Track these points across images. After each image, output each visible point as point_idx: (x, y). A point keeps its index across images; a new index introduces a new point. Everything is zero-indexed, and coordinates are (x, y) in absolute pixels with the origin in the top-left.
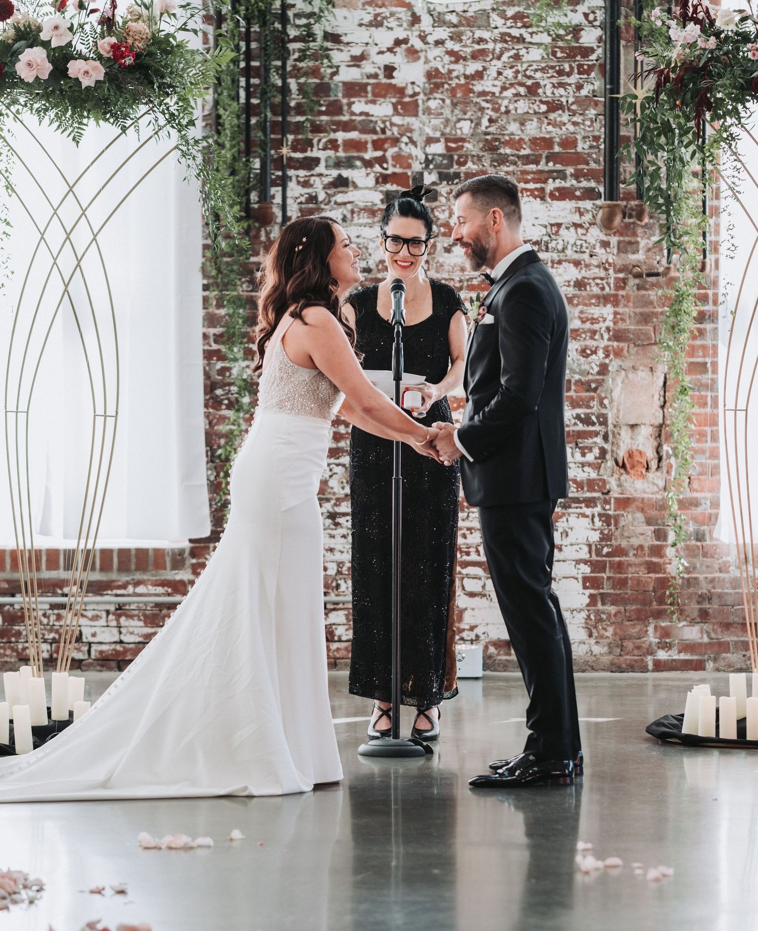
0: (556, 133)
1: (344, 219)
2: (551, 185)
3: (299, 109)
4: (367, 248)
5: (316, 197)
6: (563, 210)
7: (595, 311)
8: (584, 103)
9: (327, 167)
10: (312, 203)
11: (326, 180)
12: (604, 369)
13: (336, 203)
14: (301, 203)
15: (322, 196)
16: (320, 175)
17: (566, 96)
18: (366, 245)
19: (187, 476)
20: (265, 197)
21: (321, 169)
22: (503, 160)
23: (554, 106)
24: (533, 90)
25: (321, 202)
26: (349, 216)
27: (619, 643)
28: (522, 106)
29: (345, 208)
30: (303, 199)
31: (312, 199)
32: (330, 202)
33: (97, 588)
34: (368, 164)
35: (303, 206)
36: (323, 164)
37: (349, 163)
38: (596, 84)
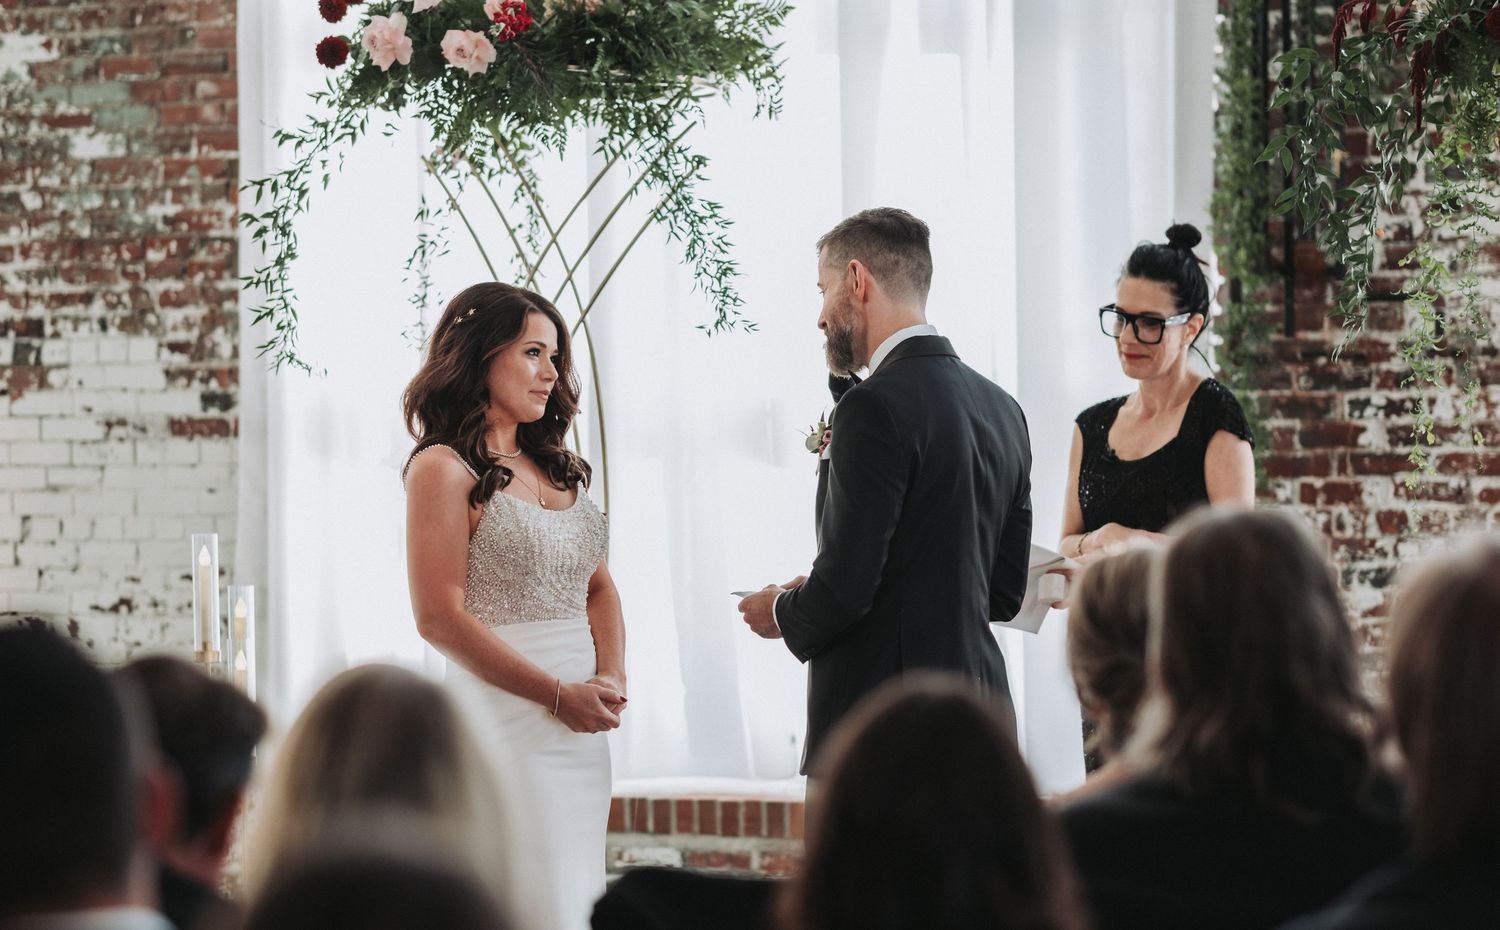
1: (1453, 266)
4: (1489, 314)
5: (1410, 230)
9: (1428, 178)
10: (1405, 240)
11: (1425, 201)
13: (1440, 238)
14: (1388, 241)
15: (1418, 229)
16: (1416, 193)
18: (1487, 308)
21: (1418, 182)
25: (1418, 238)
26: (1460, 261)
29: (1456, 247)
30: (1390, 234)
31: (1404, 233)
32: (1430, 237)
35: (1391, 246)
36: (1420, 174)
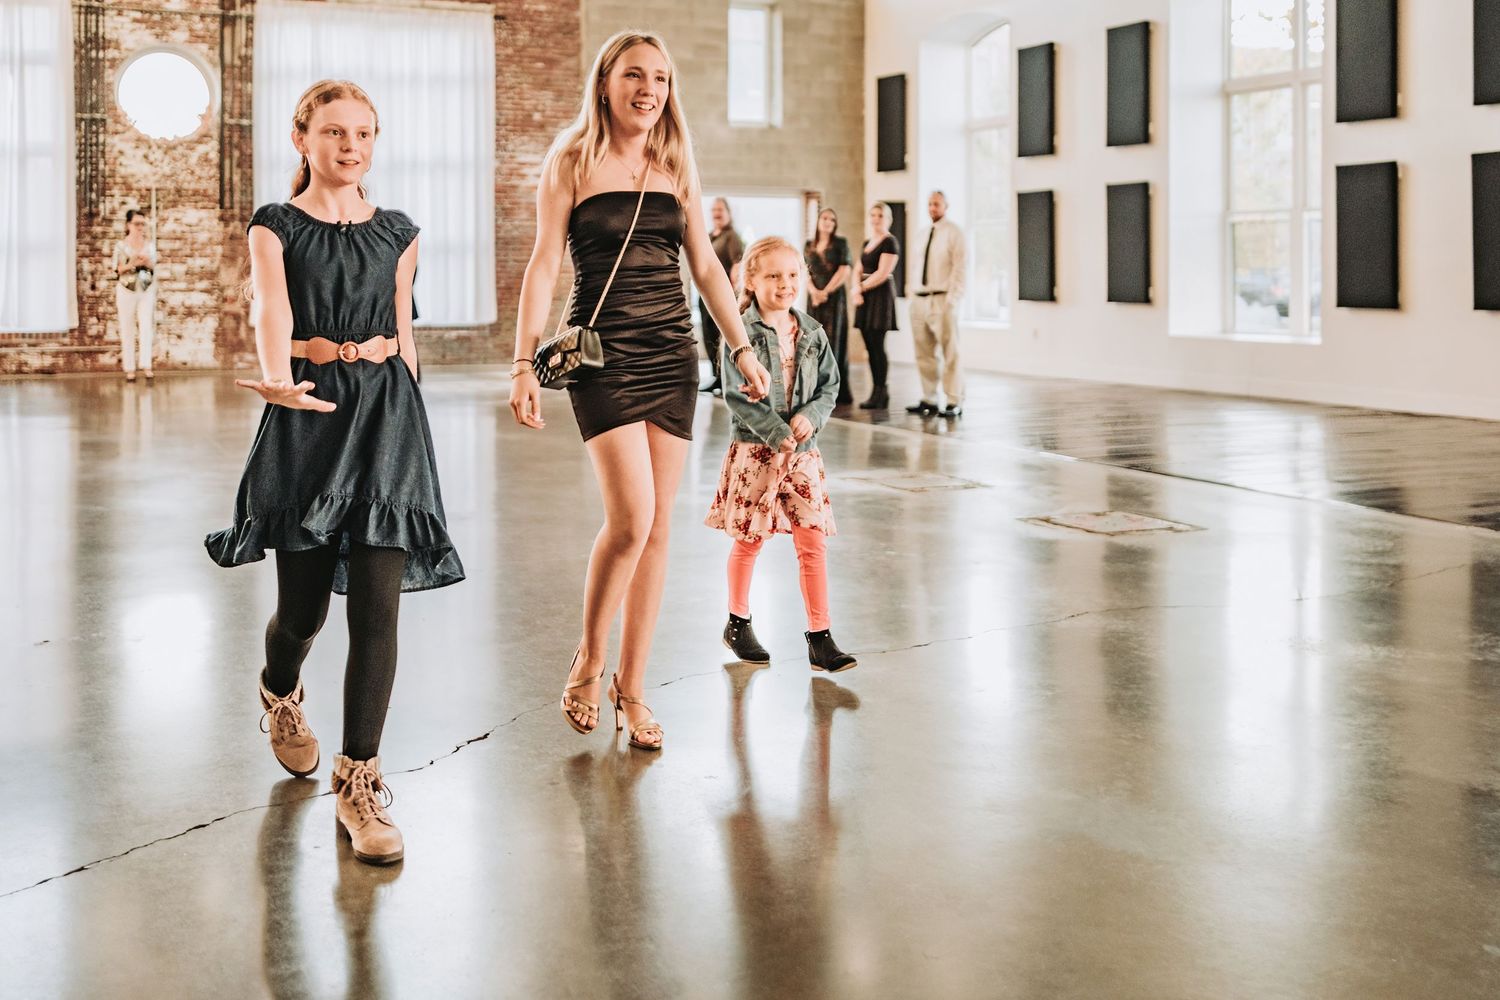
0: (202, 188)
2: (200, 205)
3: (110, 177)
6: (203, 213)
7: (215, 247)
8: (211, 178)
12: (218, 268)
17: (204, 174)
19: (70, 303)
20: (97, 207)
22: (180, 196)
23: (200, 178)
24: (193, 173)
27: (225, 361)
28: (189, 178)
33: (34, 345)
34: (134, 196)
37: (127, 195)
38: (214, 171)
